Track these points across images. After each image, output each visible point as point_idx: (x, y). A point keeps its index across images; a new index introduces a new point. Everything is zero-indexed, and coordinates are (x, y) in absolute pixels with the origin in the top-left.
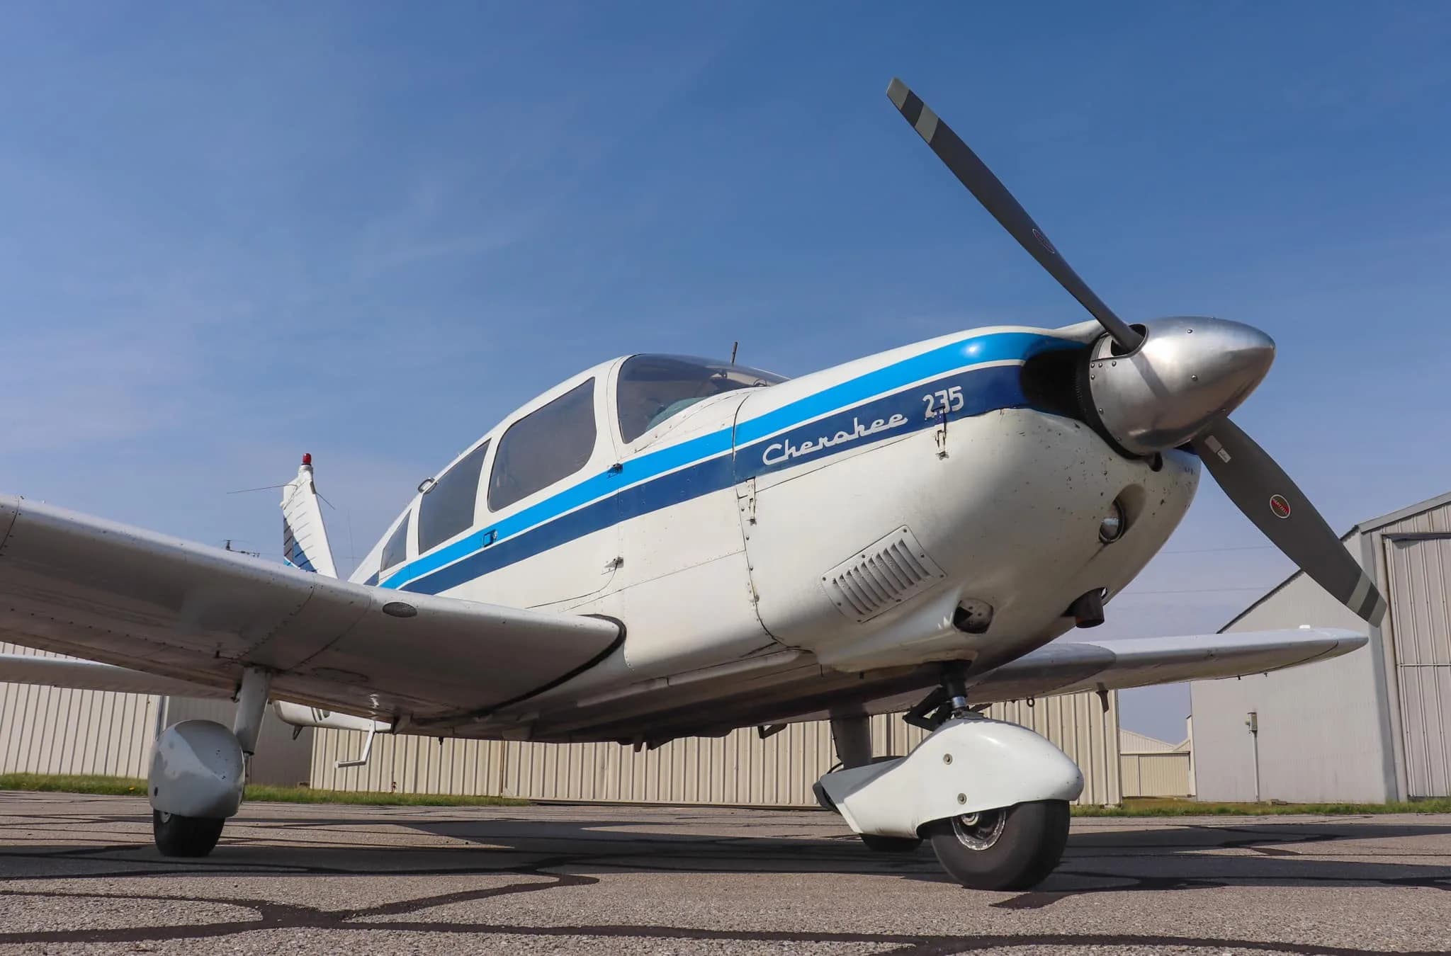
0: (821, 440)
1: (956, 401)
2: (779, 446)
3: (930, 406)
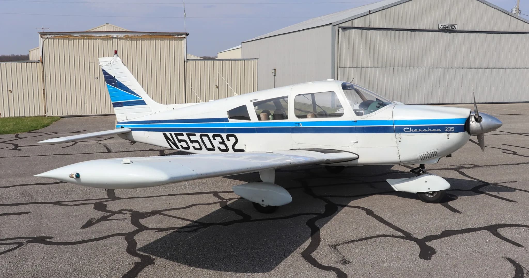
0: (420, 130)
1: (453, 130)
2: (408, 129)
3: (447, 129)
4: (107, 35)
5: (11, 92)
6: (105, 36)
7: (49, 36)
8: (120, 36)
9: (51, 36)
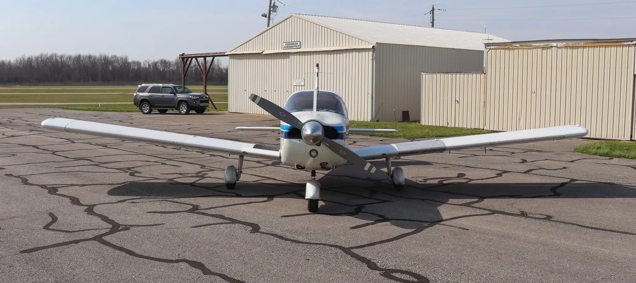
4: (546, 44)
5: (458, 103)
6: (544, 45)
7: (492, 47)
8: (560, 44)
9: (494, 46)
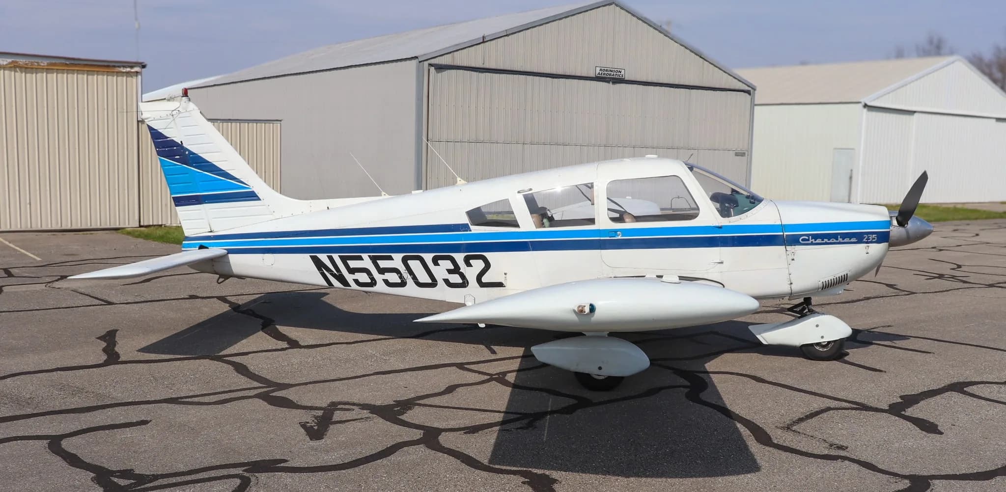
0: (825, 240)
1: (874, 239)
2: (807, 238)
3: (866, 238)
